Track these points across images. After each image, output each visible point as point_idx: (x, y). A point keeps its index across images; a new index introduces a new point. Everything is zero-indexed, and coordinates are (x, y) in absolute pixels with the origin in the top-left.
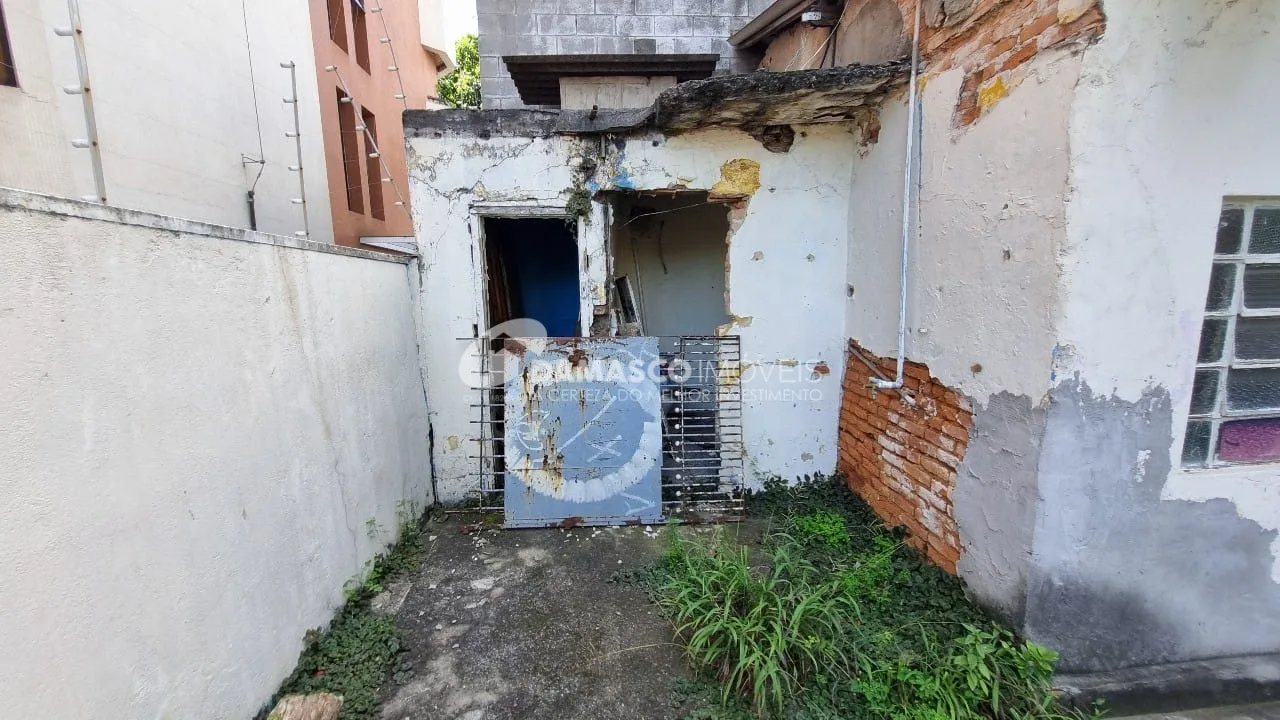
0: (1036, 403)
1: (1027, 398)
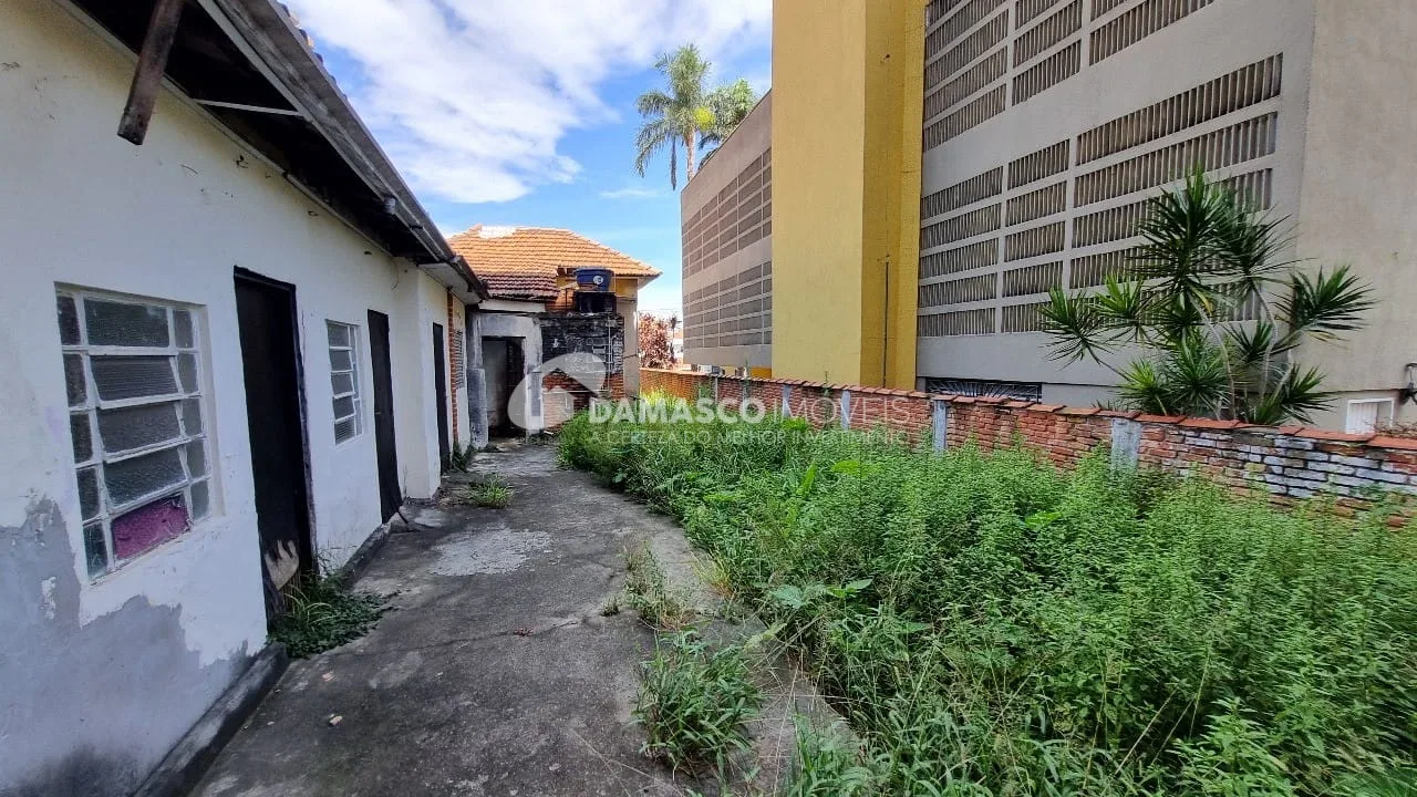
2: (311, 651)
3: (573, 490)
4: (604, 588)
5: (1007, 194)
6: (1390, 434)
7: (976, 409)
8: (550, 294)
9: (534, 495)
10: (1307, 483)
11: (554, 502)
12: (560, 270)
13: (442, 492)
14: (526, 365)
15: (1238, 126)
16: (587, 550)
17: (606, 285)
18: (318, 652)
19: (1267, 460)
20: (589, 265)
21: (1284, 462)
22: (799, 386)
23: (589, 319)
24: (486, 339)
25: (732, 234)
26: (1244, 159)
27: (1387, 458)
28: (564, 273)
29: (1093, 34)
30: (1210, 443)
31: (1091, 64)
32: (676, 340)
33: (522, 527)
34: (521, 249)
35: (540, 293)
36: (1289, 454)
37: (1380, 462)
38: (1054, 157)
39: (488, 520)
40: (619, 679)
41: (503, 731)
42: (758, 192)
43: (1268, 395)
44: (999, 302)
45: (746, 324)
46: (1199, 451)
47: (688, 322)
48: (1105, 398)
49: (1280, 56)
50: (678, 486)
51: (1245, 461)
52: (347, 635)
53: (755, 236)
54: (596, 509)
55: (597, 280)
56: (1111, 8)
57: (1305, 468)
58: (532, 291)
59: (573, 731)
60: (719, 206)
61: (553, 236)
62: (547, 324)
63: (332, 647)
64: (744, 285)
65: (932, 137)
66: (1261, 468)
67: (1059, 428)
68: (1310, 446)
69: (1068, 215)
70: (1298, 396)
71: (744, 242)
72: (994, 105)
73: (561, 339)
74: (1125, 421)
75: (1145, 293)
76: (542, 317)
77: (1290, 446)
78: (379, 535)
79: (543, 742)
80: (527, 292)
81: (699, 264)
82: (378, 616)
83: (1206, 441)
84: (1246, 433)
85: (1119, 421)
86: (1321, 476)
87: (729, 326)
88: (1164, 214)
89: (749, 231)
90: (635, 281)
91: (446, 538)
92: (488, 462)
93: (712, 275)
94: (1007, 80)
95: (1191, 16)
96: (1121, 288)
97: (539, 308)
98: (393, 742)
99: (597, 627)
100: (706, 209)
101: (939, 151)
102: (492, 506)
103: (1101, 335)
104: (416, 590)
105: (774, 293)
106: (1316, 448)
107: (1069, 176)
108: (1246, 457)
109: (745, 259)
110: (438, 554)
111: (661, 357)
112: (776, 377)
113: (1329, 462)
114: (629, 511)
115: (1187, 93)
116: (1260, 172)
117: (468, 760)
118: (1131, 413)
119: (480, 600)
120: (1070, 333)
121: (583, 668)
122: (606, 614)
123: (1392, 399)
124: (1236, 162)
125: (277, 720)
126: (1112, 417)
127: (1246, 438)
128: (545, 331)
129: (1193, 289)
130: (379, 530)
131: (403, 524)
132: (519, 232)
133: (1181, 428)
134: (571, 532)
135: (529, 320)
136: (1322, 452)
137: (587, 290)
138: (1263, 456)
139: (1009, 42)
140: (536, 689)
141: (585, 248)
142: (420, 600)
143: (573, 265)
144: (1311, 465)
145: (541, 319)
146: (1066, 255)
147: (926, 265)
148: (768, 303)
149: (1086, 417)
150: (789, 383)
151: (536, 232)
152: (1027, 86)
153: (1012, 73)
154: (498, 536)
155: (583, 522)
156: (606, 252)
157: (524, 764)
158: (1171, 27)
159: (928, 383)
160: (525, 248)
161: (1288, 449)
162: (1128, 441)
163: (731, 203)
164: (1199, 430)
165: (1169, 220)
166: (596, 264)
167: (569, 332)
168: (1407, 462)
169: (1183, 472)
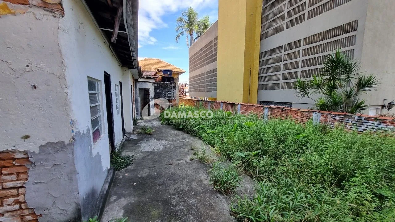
0: (67, 142)
1: (62, 142)
2: (119, 169)
3: (168, 130)
4: (187, 154)
5: (284, 53)
6: (382, 116)
7: (276, 109)
8: (156, 77)
9: (158, 131)
10: (362, 128)
11: (164, 133)
12: (158, 70)
13: (134, 130)
14: (150, 96)
15: (346, 38)
16: (179, 145)
17: (171, 75)
18: (121, 169)
19: (352, 122)
20: (166, 69)
21: (357, 123)
22: (225, 103)
23: (167, 84)
24: (140, 89)
25: (204, 61)
26: (347, 46)
27: (382, 122)
28: (159, 71)
29: (309, 12)
30: (338, 118)
31: (308, 19)
32: (187, 90)
33: (159, 139)
34: (146, 64)
35: (153, 77)
36: (358, 121)
37: (380, 123)
38: (297, 44)
39: (149, 138)
40: (201, 175)
41: (177, 186)
42: (212, 49)
43: (352, 106)
44: (281, 81)
45: (208, 86)
46: (335, 120)
47: (190, 85)
48: (311, 107)
49: (358, 20)
50: (199, 129)
51: (347, 123)
52: (127, 165)
53: (211, 62)
54: (176, 135)
55: (169, 73)
56: (314, 5)
57: (362, 124)
58: (151, 76)
59: (194, 185)
60: (200, 53)
61: (155, 61)
62: (156, 85)
63: (124, 168)
64: (207, 75)
65: (263, 37)
66: (351, 124)
67: (299, 114)
68: (363, 119)
69: (300, 59)
70: (359, 107)
71: (208, 63)
72: (281, 29)
73: (159, 89)
74: (316, 113)
75: (324, 80)
76: (154, 83)
77: (359, 119)
78: (123, 141)
79: (188, 188)
80: (150, 76)
81: (194, 69)
82: (132, 161)
83: (337, 117)
84: (348, 116)
85: (315, 113)
86: (366, 126)
87: (203, 86)
88: (330, 60)
89: (209, 60)
90: (178, 73)
91: (140, 142)
92: (142, 123)
93: (198, 72)
94: (285, 22)
95: (335, 8)
96: (317, 78)
97: (153, 81)
98: (151, 189)
99: (190, 163)
100: (196, 54)
101: (265, 40)
102: (148, 134)
103: (310, 91)
104: (138, 155)
105: (218, 77)
106: (365, 119)
107: (301, 49)
108: (347, 121)
109: (208, 68)
110: (140, 146)
111: (182, 95)
112: (218, 100)
113: (368, 123)
114: (186, 135)
115: (333, 29)
116: (351, 50)
117: (171, 192)
118: (318, 111)
119: (157, 157)
120: (302, 90)
121: (190, 172)
122: (191, 160)
123: (380, 108)
124: (345, 47)
125: (120, 184)
126: (313, 111)
127: (348, 117)
128: (155, 87)
129: (336, 79)
130: (123, 140)
131: (128, 138)
132: (146, 59)
133: (331, 114)
134: (172, 140)
135: (151, 84)
136: (367, 120)
137: (166, 76)
138: (352, 121)
139: (285, 12)
140: (181, 177)
141: (164, 64)
142: (141, 157)
143: (162, 69)
144: (363, 123)
145: (154, 84)
146: (300, 70)
147: (261, 71)
148: (216, 80)
149: (306, 112)
150: (223, 102)
151: (150, 59)
152: (290, 24)
153: (286, 21)
154: (153, 142)
155: (174, 138)
156: (170, 65)
157: (186, 192)
158: (330, 11)
159: (260, 102)
160: (148, 64)
161: (358, 119)
162: (317, 118)
163: (204, 52)
164: (336, 115)
165: (331, 62)
166: (167, 69)
167: (161, 87)
168: (387, 123)
169: (331, 125)
